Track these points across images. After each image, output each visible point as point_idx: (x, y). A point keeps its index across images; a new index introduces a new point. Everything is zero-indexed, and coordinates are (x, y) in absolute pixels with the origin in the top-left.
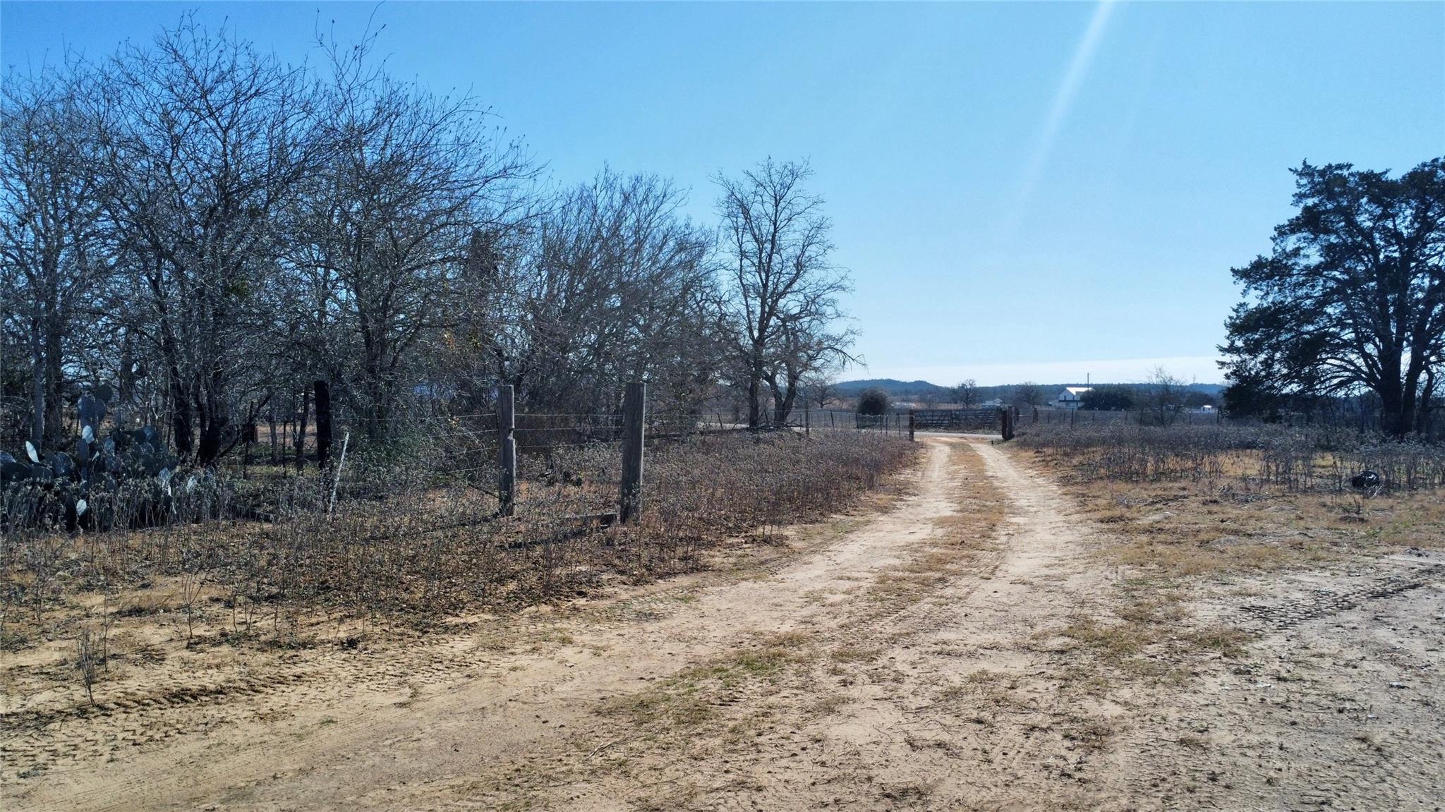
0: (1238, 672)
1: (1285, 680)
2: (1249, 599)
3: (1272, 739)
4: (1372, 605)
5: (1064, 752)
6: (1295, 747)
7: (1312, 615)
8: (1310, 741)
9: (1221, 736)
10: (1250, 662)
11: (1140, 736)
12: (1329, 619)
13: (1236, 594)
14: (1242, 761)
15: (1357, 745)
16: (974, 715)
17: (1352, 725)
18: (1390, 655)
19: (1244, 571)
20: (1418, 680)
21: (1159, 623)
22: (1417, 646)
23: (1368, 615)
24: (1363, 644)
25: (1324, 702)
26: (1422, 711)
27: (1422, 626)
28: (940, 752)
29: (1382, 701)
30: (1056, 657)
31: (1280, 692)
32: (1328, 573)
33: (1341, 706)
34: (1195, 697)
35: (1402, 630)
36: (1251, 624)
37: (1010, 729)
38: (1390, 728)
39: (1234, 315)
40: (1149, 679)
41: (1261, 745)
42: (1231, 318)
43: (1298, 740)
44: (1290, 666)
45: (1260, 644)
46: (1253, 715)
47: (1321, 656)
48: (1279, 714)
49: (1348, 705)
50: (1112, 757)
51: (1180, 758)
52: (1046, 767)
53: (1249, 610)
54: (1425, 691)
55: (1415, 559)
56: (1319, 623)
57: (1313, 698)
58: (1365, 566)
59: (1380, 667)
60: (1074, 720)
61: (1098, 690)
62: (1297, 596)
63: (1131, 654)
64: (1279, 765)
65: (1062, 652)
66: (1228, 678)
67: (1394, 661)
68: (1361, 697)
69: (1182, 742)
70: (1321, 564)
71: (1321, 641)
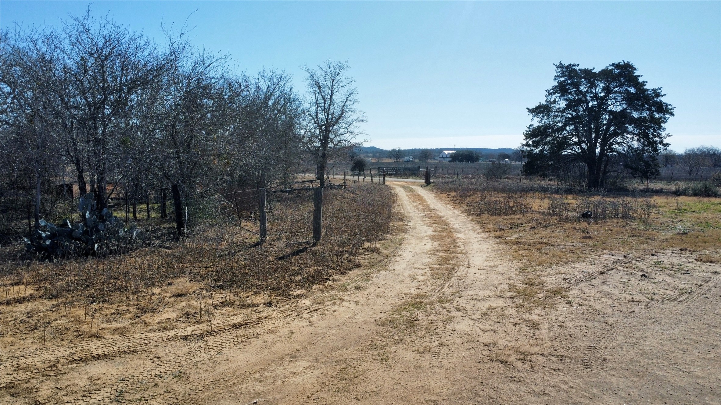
0: (567, 303)
1: (581, 305)
2: (563, 275)
3: (582, 324)
4: (601, 277)
5: (528, 331)
6: (589, 326)
7: (584, 281)
8: (592, 324)
9: (569, 324)
10: (569, 299)
11: (547, 325)
12: (589, 283)
13: (559, 273)
14: (576, 331)
15: (605, 325)
16: (496, 320)
17: (602, 319)
18: (609, 295)
19: (558, 263)
20: (618, 304)
21: (537, 286)
22: (616, 292)
23: (601, 281)
24: (601, 292)
25: (594, 312)
26: (620, 314)
27: (617, 284)
28: (492, 333)
29: (609, 311)
30: (511, 299)
31: (581, 309)
32: (584, 264)
33: (598, 313)
34: (557, 312)
35: (611, 286)
36: (566, 285)
37: (509, 324)
38: (613, 319)
39: (528, 130)
40: (542, 306)
41: (580, 326)
42: (526, 131)
43: (590, 324)
44: (582, 300)
45: (570, 293)
46: (575, 317)
47: (590, 296)
48: (582, 316)
49: (600, 313)
50: (542, 331)
51: (559, 330)
52: (525, 335)
53: (564, 280)
54: (620, 307)
55: (611, 257)
56: (586, 284)
57: (591, 311)
58: (596, 260)
59: (607, 300)
60: (526, 321)
61: (529, 311)
62: (577, 273)
63: (533, 298)
64: (586, 331)
65: (512, 298)
66: (564, 305)
67: (611, 298)
68: (603, 310)
69: (559, 326)
70: (581, 259)
71: (589, 291)
